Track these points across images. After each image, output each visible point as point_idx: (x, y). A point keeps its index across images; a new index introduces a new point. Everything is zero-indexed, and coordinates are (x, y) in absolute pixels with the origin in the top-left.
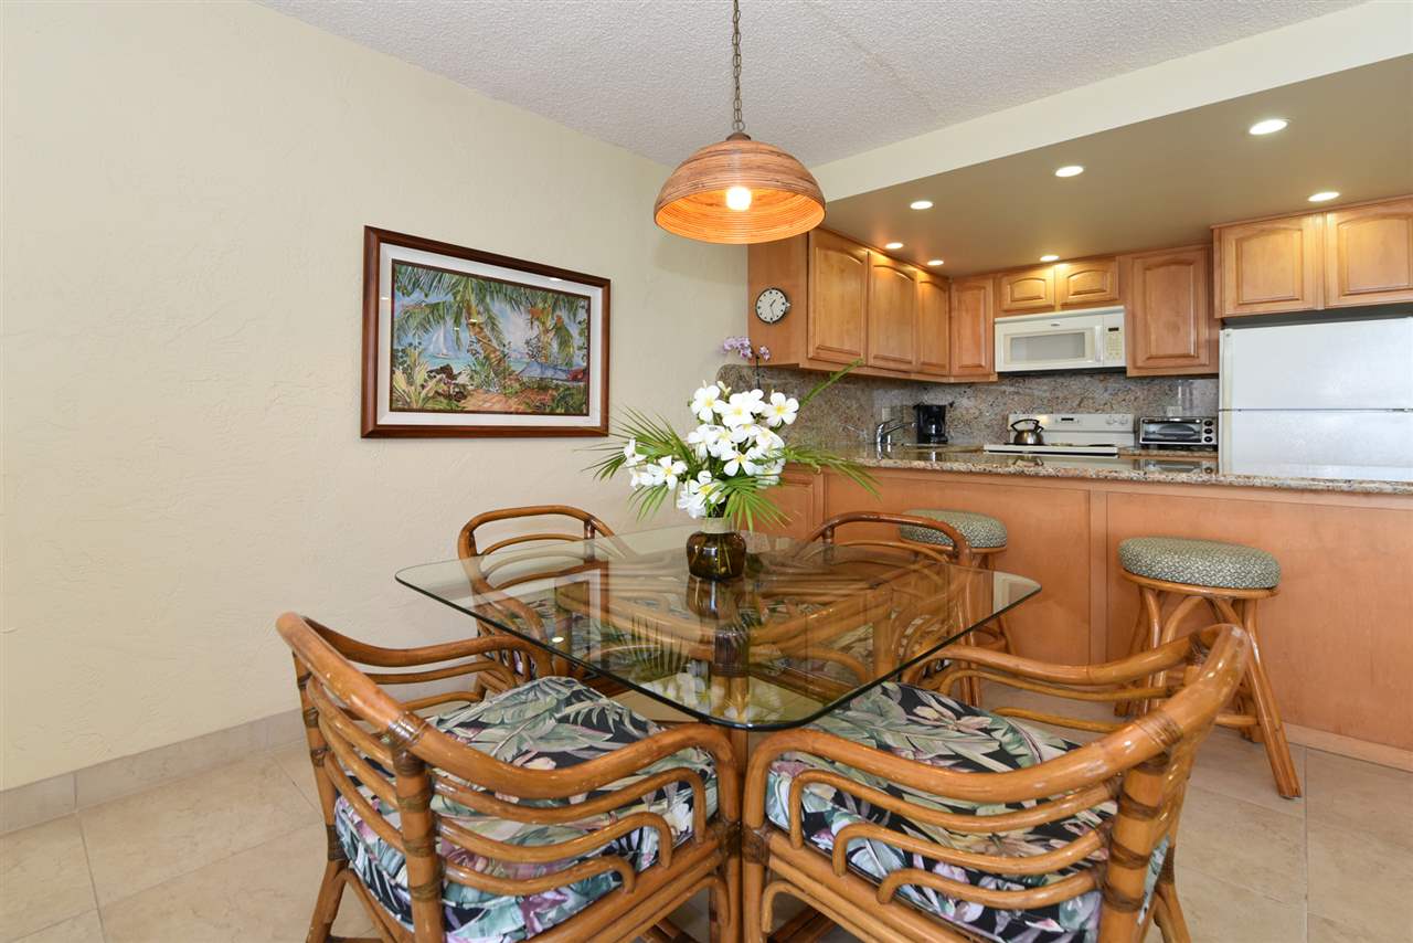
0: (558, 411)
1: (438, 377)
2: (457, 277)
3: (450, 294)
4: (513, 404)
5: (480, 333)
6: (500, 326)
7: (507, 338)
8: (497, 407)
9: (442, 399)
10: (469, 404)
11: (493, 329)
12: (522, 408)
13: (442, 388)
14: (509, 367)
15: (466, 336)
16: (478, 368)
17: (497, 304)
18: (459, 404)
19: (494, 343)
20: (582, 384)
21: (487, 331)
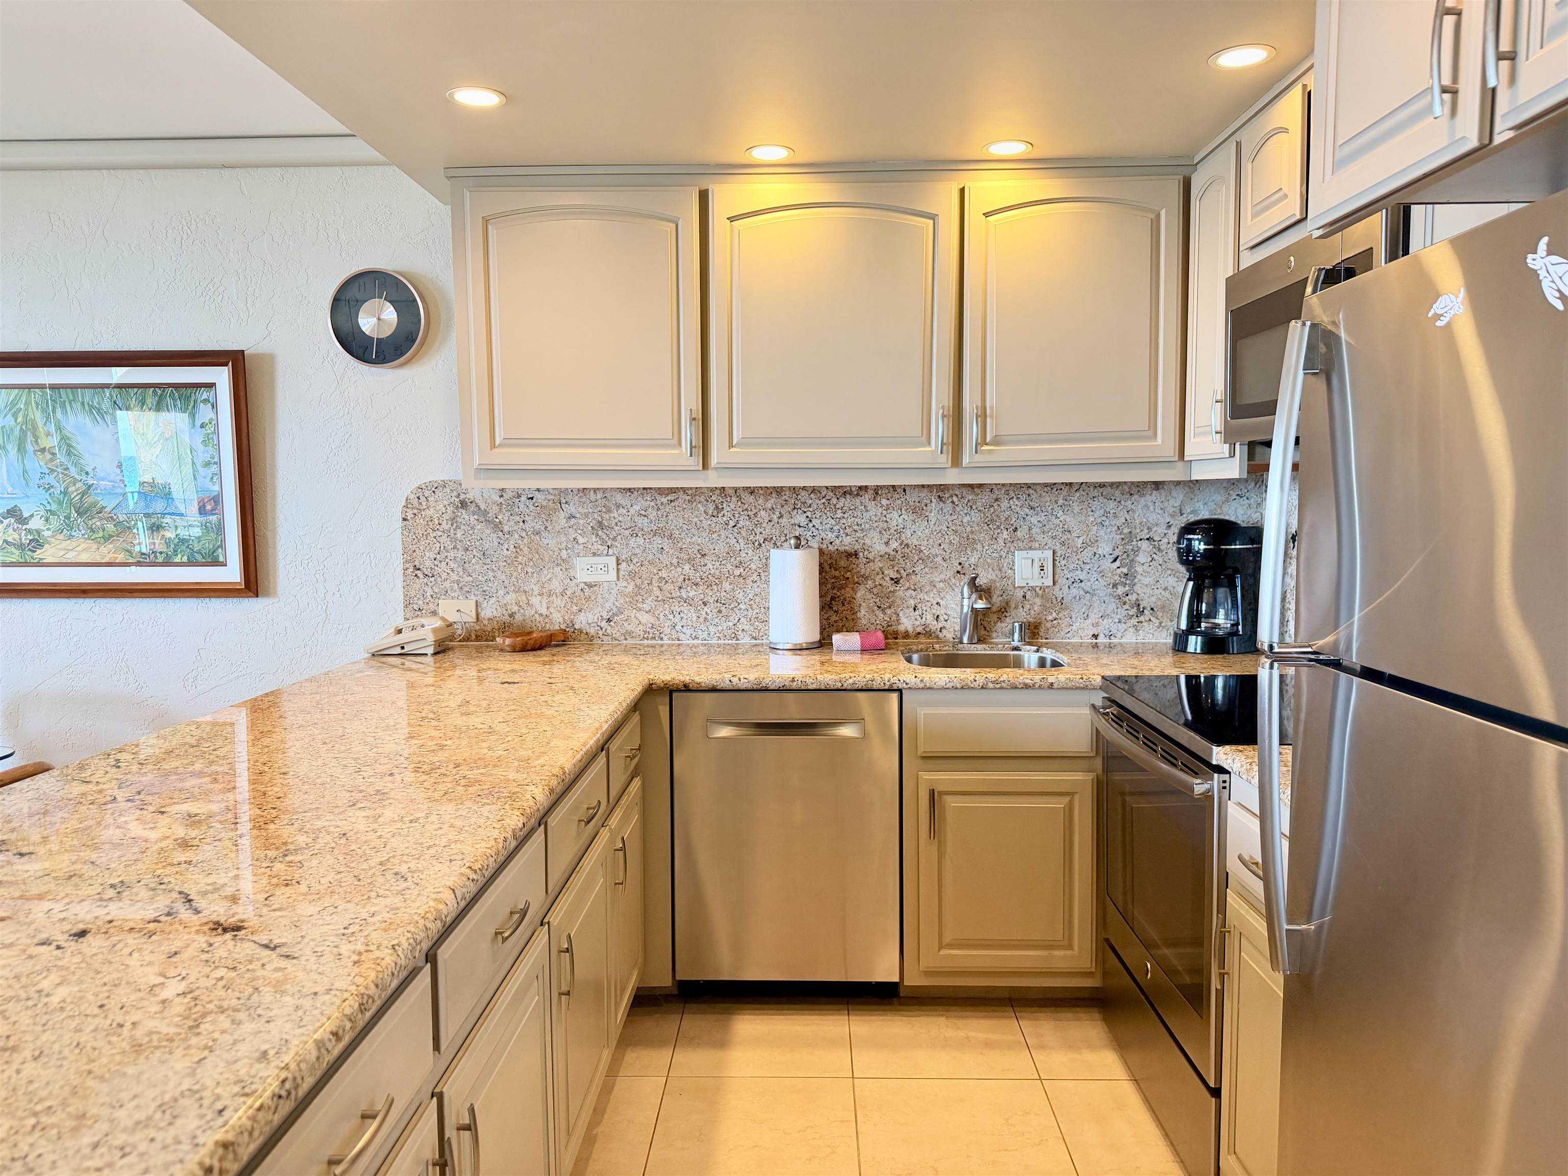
0: (177, 560)
1: (6, 522)
2: (16, 391)
3: (9, 415)
4: (107, 552)
5: (51, 460)
6: (79, 447)
7: (89, 462)
8: (84, 558)
9: (13, 549)
10: (48, 554)
11: (69, 453)
12: (121, 558)
13: (12, 536)
14: (97, 502)
15: (36, 465)
16: (54, 507)
17: (71, 418)
18: (35, 555)
19: (73, 471)
20: (213, 518)
21: (61, 458)
